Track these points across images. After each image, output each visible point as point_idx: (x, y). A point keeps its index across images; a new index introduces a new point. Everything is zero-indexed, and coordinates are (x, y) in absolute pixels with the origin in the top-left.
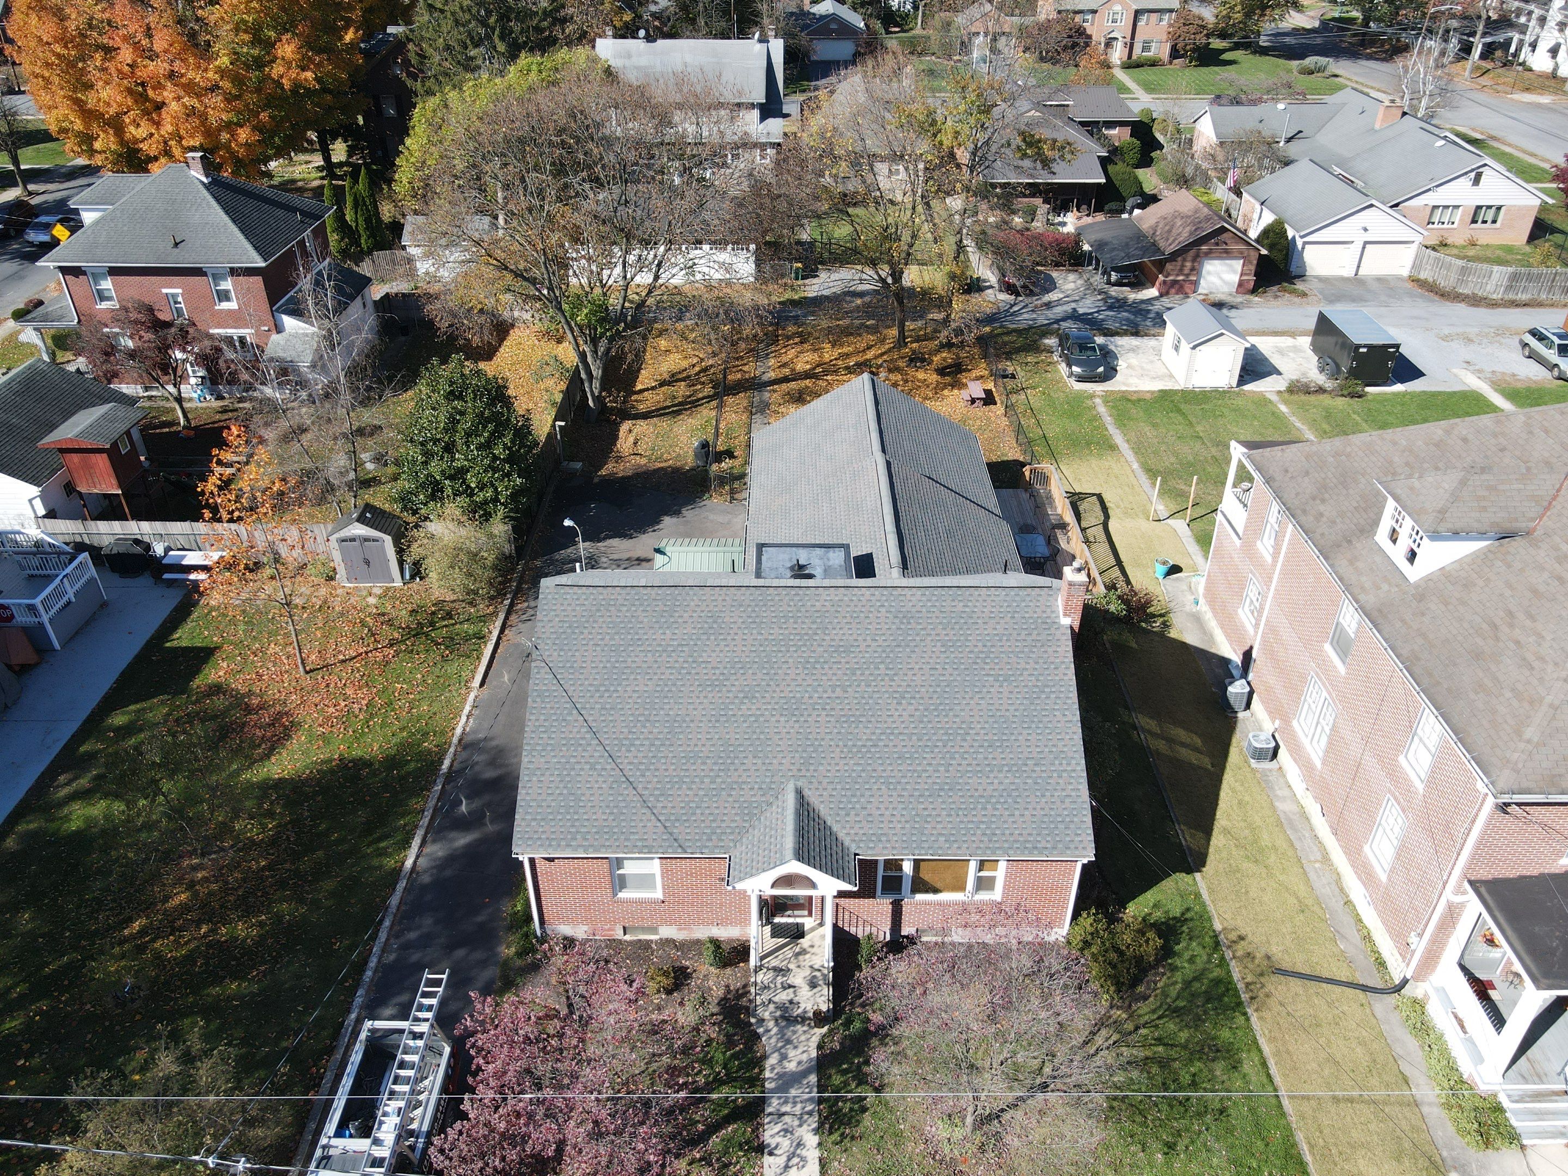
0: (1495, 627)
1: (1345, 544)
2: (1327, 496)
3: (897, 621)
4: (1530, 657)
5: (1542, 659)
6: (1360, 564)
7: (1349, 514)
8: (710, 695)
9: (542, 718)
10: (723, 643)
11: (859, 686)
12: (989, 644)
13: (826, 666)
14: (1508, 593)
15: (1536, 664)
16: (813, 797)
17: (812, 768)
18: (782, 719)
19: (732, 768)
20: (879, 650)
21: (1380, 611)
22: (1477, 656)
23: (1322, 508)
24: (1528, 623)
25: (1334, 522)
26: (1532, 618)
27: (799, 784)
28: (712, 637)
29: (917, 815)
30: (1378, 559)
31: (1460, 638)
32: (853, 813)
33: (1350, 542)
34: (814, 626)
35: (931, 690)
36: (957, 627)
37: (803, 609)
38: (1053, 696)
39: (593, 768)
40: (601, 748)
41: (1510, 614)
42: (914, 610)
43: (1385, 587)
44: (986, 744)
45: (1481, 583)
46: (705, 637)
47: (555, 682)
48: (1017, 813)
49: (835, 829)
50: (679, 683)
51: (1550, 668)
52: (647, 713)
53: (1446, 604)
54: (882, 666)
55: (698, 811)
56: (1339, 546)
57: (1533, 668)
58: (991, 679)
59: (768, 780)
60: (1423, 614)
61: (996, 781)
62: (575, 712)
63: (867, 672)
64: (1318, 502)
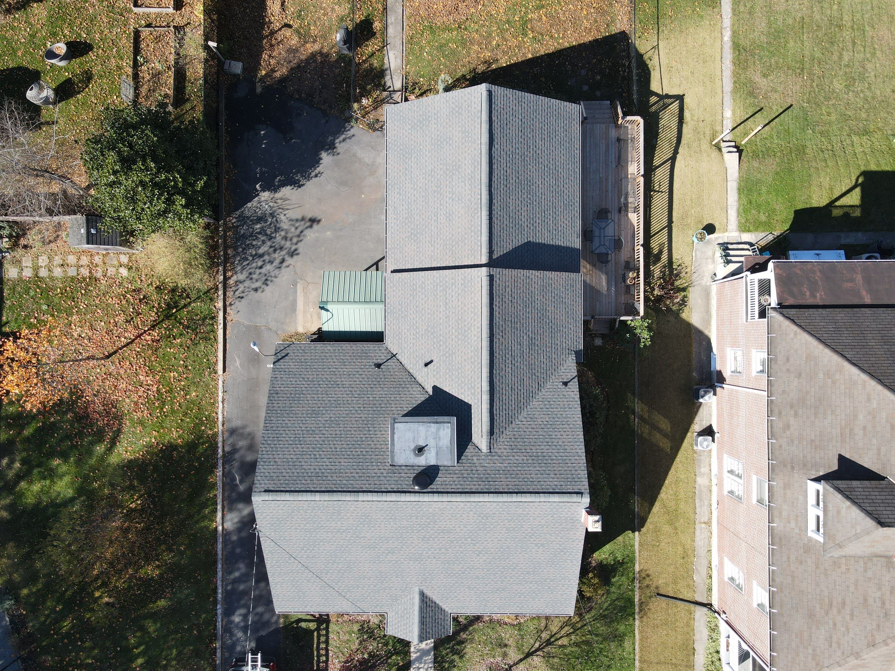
0: (831, 605)
1: (789, 467)
2: (800, 412)
3: (480, 518)
4: (834, 639)
5: (839, 644)
6: (788, 492)
7: (805, 443)
8: (368, 552)
9: (274, 562)
10: (373, 529)
11: (455, 548)
12: (535, 529)
13: (436, 539)
14: (852, 589)
15: (834, 645)
16: (428, 593)
17: (428, 582)
18: (411, 562)
19: (385, 581)
20: (468, 532)
21: (780, 539)
22: (811, 615)
23: (792, 421)
24: (848, 617)
25: (792, 441)
26: (852, 615)
27: (422, 588)
28: (366, 526)
29: (484, 600)
30: (801, 498)
31: (810, 597)
32: (450, 599)
33: (793, 468)
34: (429, 521)
35: (497, 550)
36: (517, 521)
37: (421, 512)
38: (568, 553)
39: (309, 581)
40: (311, 573)
41: (844, 604)
42: (491, 513)
43: (793, 524)
44: (525, 573)
45: (843, 568)
46: (362, 526)
47: (277, 546)
48: (536, 599)
49: (440, 604)
50: (349, 546)
51: (839, 653)
52: (333, 559)
53: (817, 568)
54: (469, 539)
55: (369, 598)
56: (785, 466)
57: (831, 646)
58: (533, 545)
59: (405, 586)
60: (801, 563)
61: (528, 587)
62: (292, 559)
63: (460, 542)
64: (792, 412)
